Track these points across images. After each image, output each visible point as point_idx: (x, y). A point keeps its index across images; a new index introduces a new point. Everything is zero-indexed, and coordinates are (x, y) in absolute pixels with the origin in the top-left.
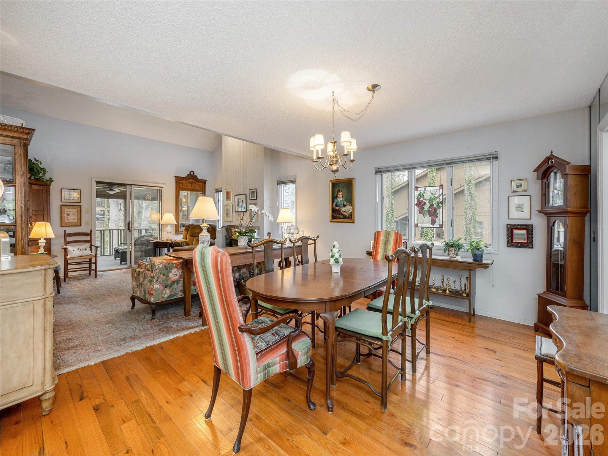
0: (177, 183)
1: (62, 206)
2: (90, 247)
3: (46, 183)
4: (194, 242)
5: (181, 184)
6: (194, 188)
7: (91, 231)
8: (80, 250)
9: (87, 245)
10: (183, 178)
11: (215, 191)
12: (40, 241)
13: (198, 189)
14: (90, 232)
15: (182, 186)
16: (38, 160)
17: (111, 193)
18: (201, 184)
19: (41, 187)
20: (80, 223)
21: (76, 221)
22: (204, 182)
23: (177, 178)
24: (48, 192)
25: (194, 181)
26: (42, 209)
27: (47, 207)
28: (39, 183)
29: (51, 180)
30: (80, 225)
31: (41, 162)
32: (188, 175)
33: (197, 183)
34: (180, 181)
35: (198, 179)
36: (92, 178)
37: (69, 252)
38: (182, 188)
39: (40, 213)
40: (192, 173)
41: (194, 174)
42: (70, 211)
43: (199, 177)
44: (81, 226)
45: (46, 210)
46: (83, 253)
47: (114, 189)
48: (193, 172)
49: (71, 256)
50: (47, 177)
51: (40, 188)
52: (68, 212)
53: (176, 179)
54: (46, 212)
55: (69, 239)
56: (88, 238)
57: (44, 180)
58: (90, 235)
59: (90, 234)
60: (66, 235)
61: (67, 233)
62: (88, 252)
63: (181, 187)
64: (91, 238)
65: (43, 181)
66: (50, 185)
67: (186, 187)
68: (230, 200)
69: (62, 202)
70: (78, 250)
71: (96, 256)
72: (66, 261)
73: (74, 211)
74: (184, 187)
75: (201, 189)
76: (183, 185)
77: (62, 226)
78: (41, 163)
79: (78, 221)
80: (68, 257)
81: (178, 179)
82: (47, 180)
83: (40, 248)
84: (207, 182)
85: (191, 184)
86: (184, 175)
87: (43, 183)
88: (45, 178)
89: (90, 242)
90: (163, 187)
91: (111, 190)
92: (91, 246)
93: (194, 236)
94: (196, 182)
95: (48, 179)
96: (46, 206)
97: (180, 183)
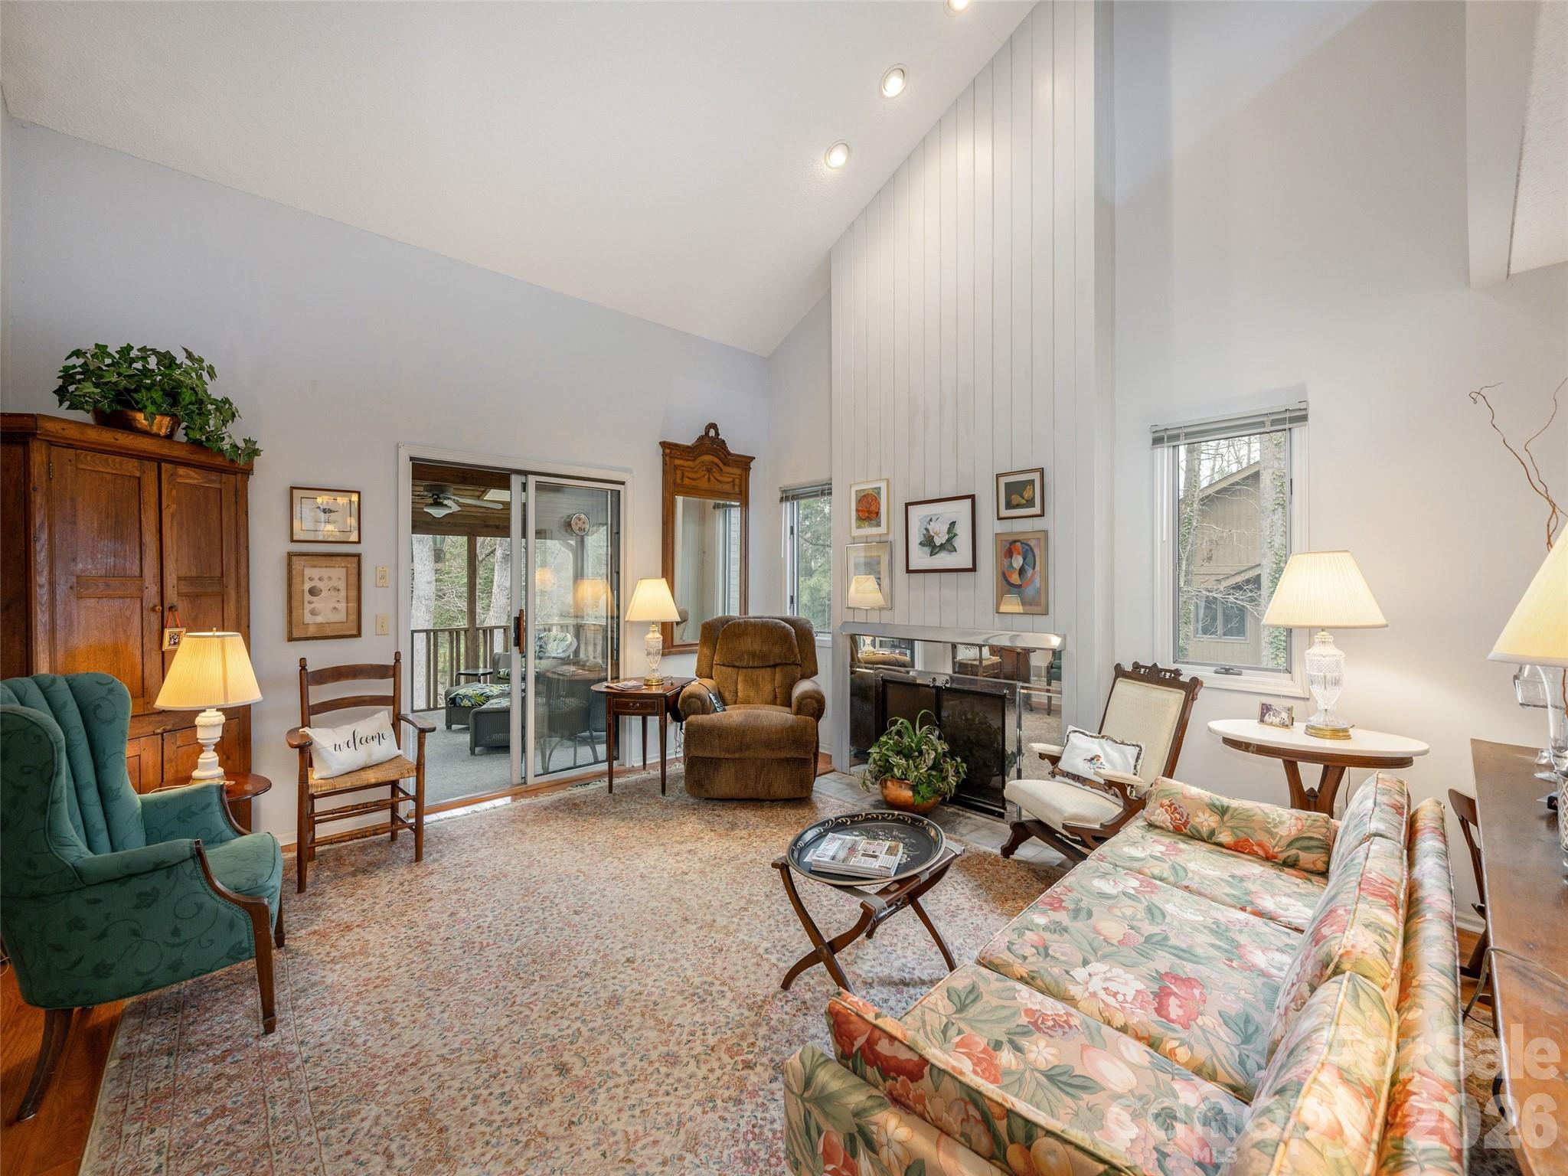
0: (669, 469)
1: (294, 559)
2: (393, 725)
3: (232, 461)
4: (740, 687)
5: (679, 472)
6: (718, 487)
7: (397, 656)
8: (357, 741)
9: (382, 717)
10: (688, 447)
11: (779, 495)
12: (200, 720)
13: (727, 488)
14: (392, 662)
15: (682, 479)
16: (201, 360)
17: (438, 513)
18: (737, 471)
19: (214, 476)
20: (355, 625)
21: (341, 616)
22: (744, 463)
23: (668, 451)
24: (240, 500)
25: (716, 460)
26: (218, 573)
27: (237, 561)
28: (202, 458)
29: (252, 451)
30: (355, 632)
31: (211, 367)
32: (701, 439)
33: (725, 469)
34: (678, 462)
35: (729, 453)
36: (398, 447)
37: (319, 755)
38: (683, 486)
39: (210, 590)
40: (712, 433)
41: (717, 434)
42: (320, 579)
43: (733, 448)
44: (359, 635)
45: (233, 576)
46: (370, 755)
47: (446, 502)
48: (713, 426)
49: (325, 774)
50: (235, 434)
51: (213, 481)
52: (316, 583)
53: (664, 455)
54: (232, 584)
55: (319, 694)
56: (383, 687)
57: (226, 445)
58: (394, 676)
59: (391, 671)
60: (308, 678)
61: (310, 668)
62: (386, 748)
63: (679, 481)
64: (397, 687)
65: (221, 451)
66: (247, 472)
67: (694, 483)
68: (879, 525)
69: (292, 541)
70: (351, 743)
71: (420, 767)
72: (306, 797)
73: (336, 575)
74: (687, 481)
75: (737, 489)
76: (686, 474)
77: (291, 639)
78: (212, 374)
79: (351, 617)
80: (315, 776)
81: (671, 451)
82: (235, 446)
83: (201, 749)
84: (752, 465)
85: (709, 471)
86: (688, 439)
87: (218, 461)
88: (227, 440)
89: (394, 701)
90: (623, 483)
91: (437, 504)
92: (399, 720)
93: (737, 664)
94: (721, 465)
95: (242, 445)
96: (233, 562)
97: (676, 468)
